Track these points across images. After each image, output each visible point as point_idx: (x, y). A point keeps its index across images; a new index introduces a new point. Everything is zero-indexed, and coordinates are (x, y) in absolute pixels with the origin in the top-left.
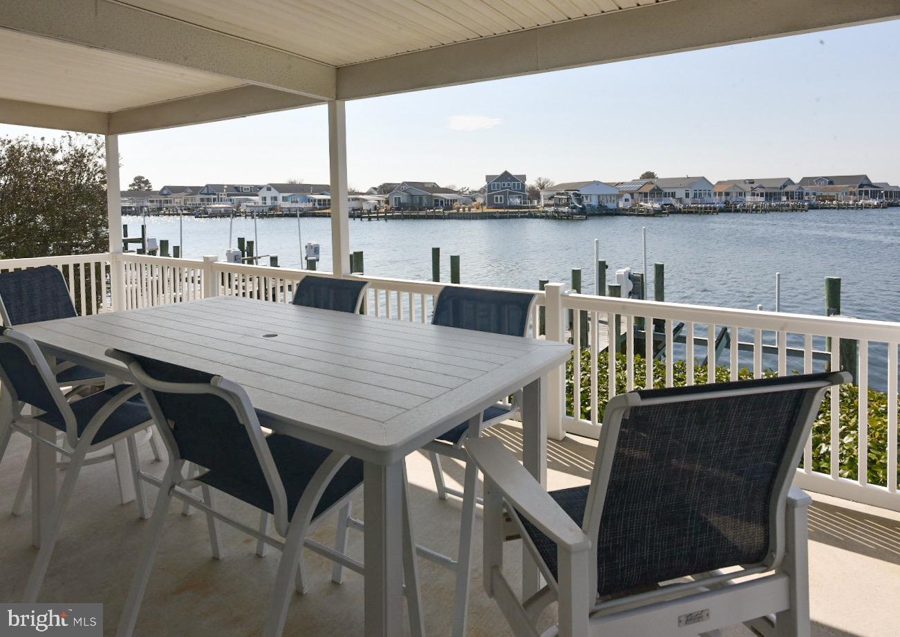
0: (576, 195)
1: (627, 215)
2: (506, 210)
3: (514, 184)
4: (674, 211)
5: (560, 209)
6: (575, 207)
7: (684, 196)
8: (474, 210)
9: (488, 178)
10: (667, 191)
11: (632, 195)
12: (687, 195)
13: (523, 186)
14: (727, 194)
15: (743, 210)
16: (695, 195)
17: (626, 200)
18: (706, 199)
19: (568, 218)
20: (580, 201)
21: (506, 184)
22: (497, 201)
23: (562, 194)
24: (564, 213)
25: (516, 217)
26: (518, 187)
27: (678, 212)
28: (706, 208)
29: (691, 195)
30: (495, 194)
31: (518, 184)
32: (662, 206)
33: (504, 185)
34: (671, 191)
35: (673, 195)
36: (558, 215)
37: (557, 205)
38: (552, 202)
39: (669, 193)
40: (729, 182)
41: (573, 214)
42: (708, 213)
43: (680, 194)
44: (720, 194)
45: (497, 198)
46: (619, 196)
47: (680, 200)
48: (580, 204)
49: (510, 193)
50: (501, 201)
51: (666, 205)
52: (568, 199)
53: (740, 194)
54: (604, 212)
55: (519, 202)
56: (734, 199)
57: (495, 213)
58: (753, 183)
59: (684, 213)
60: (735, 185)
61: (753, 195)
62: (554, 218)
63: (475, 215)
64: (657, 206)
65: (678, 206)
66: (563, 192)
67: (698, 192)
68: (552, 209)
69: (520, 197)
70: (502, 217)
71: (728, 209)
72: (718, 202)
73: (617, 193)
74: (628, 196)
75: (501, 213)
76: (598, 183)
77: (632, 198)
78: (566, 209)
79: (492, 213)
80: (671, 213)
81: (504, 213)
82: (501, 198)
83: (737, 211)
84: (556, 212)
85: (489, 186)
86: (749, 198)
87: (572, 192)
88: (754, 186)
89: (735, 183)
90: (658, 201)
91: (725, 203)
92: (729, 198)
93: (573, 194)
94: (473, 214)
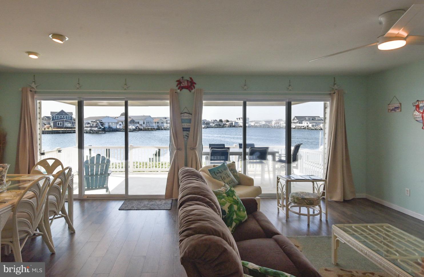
0: (101, 122)
1: (121, 131)
2: (65, 129)
3: (67, 117)
4: (140, 130)
5: (93, 129)
6: (100, 128)
7: (142, 123)
8: (47, 129)
9: (52, 113)
10: (136, 121)
11: (122, 122)
12: (144, 123)
13: (71, 117)
14: (158, 123)
15: (164, 129)
16: (147, 123)
17: (120, 125)
18: (151, 125)
19: (97, 133)
20: (102, 125)
21: (62, 116)
22: (58, 125)
23: (94, 122)
24: (95, 130)
25: (71, 133)
26: (69, 118)
27: (141, 130)
28: (152, 128)
29: (145, 123)
30: (58, 121)
31: (69, 117)
32: (136, 128)
33: (61, 117)
34: (137, 121)
35: (138, 123)
36: (92, 131)
37: (91, 127)
38: (89, 125)
39: (137, 122)
40: (158, 118)
41: (99, 131)
42: (152, 130)
43: (141, 122)
44: (156, 123)
45: (58, 123)
46: (117, 123)
47: (141, 125)
48: (102, 126)
49: (66, 121)
50: (61, 125)
51: (137, 127)
52: (97, 124)
53: (162, 123)
54: (111, 130)
55: (70, 125)
56: (160, 125)
57: (59, 131)
58: (166, 119)
59: (144, 130)
60: (161, 119)
61: (167, 123)
62: (90, 133)
63: (48, 132)
64: (134, 127)
65: (141, 127)
66: (95, 121)
67: (148, 122)
68: (89, 129)
69: (70, 123)
70: (64, 132)
71: (159, 129)
72: (155, 126)
73: (116, 121)
74: (121, 123)
75: (62, 131)
76: (108, 117)
77: (123, 124)
78: (96, 129)
79: (58, 131)
80: (139, 130)
81: (64, 131)
82: (61, 123)
83: (162, 129)
84: (91, 130)
85: (53, 117)
86: (165, 125)
87: (99, 121)
88: (167, 120)
89: (160, 118)
90: (134, 125)
91: (157, 126)
92: (158, 124)
93: (99, 122)
94: (47, 131)
